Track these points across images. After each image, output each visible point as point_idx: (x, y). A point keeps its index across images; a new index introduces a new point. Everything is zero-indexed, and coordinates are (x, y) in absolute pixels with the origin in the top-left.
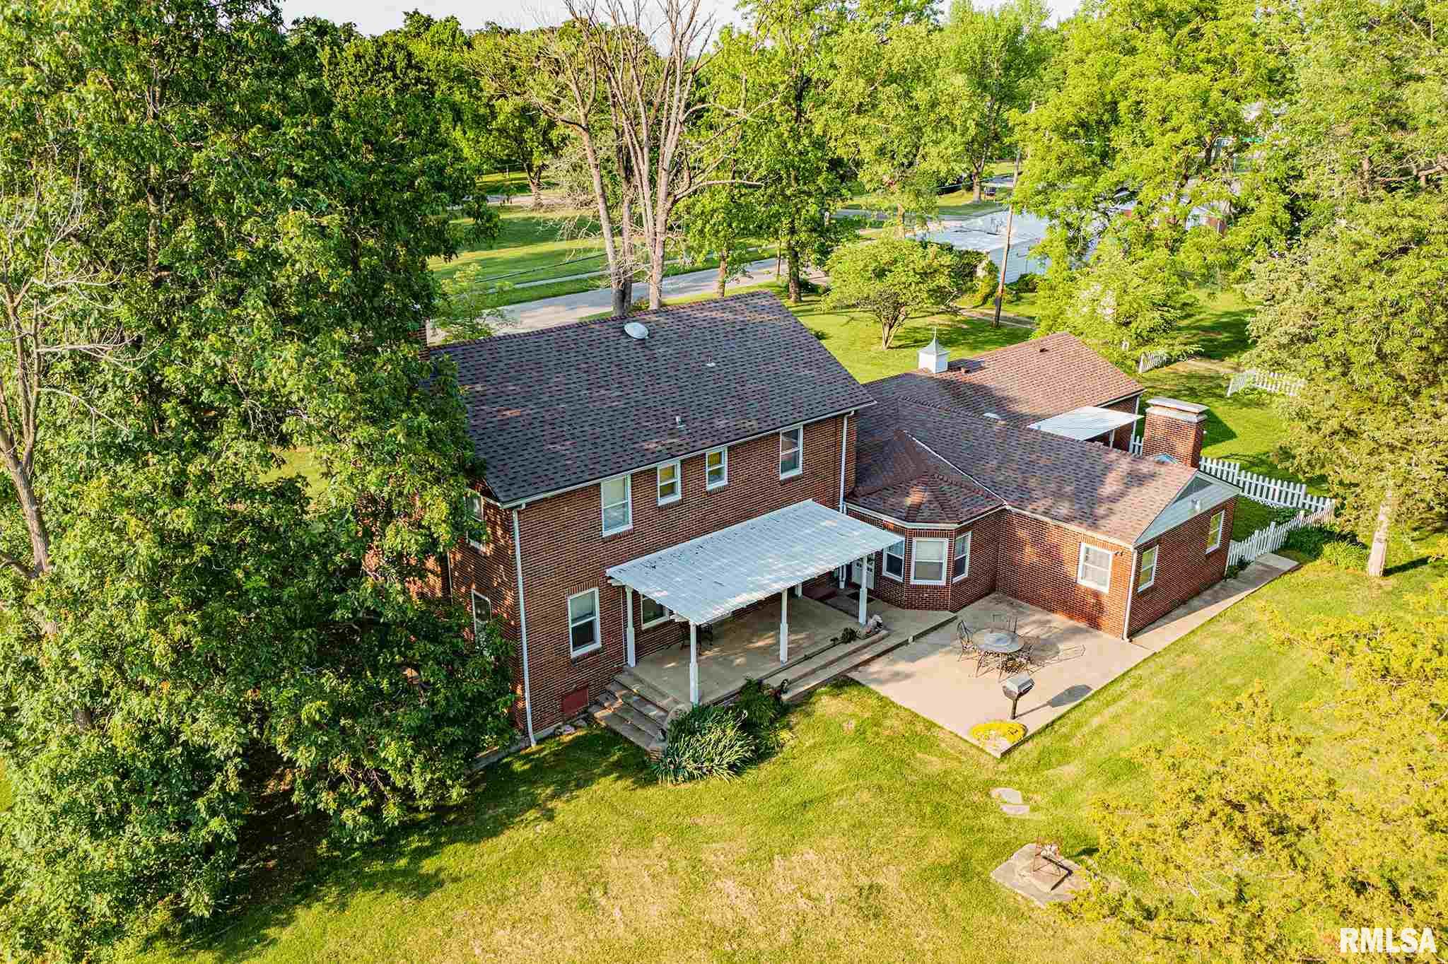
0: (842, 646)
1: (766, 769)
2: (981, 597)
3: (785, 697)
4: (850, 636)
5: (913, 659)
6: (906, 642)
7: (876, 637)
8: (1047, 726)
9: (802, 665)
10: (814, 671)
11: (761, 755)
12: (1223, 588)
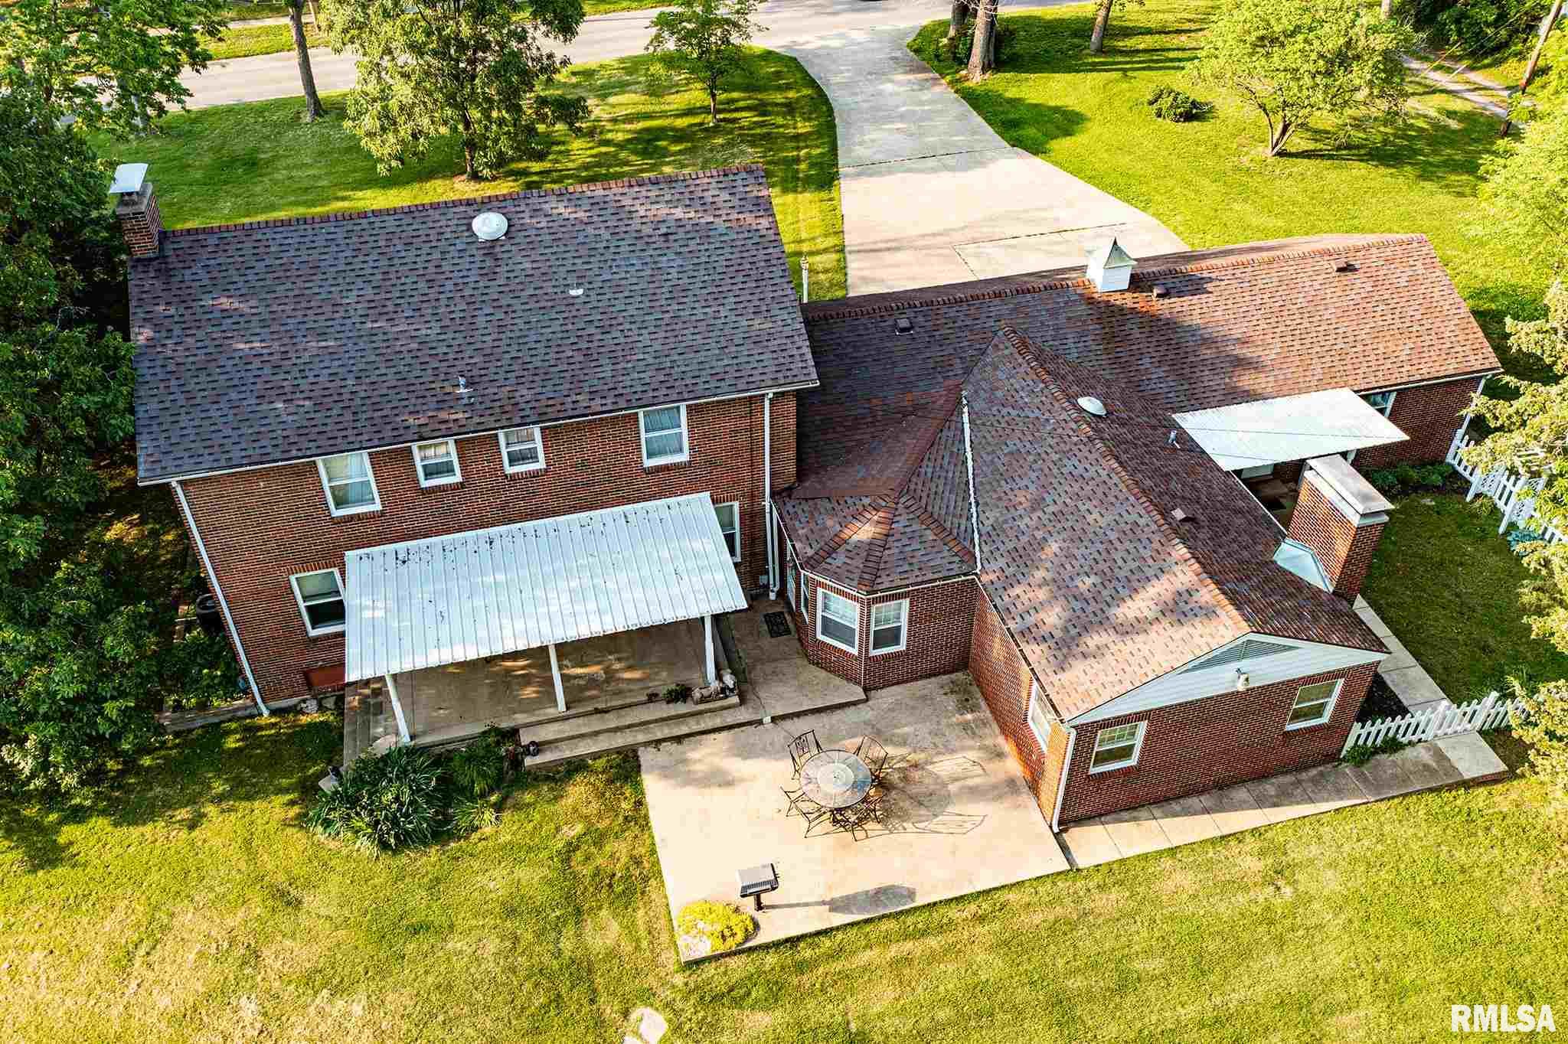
0: (664, 706)
1: (431, 858)
2: (929, 676)
3: (529, 761)
4: (682, 694)
5: (746, 752)
6: (760, 722)
7: (719, 704)
8: (787, 940)
9: (580, 721)
10: (596, 733)
11: (440, 832)
12: (1314, 781)
